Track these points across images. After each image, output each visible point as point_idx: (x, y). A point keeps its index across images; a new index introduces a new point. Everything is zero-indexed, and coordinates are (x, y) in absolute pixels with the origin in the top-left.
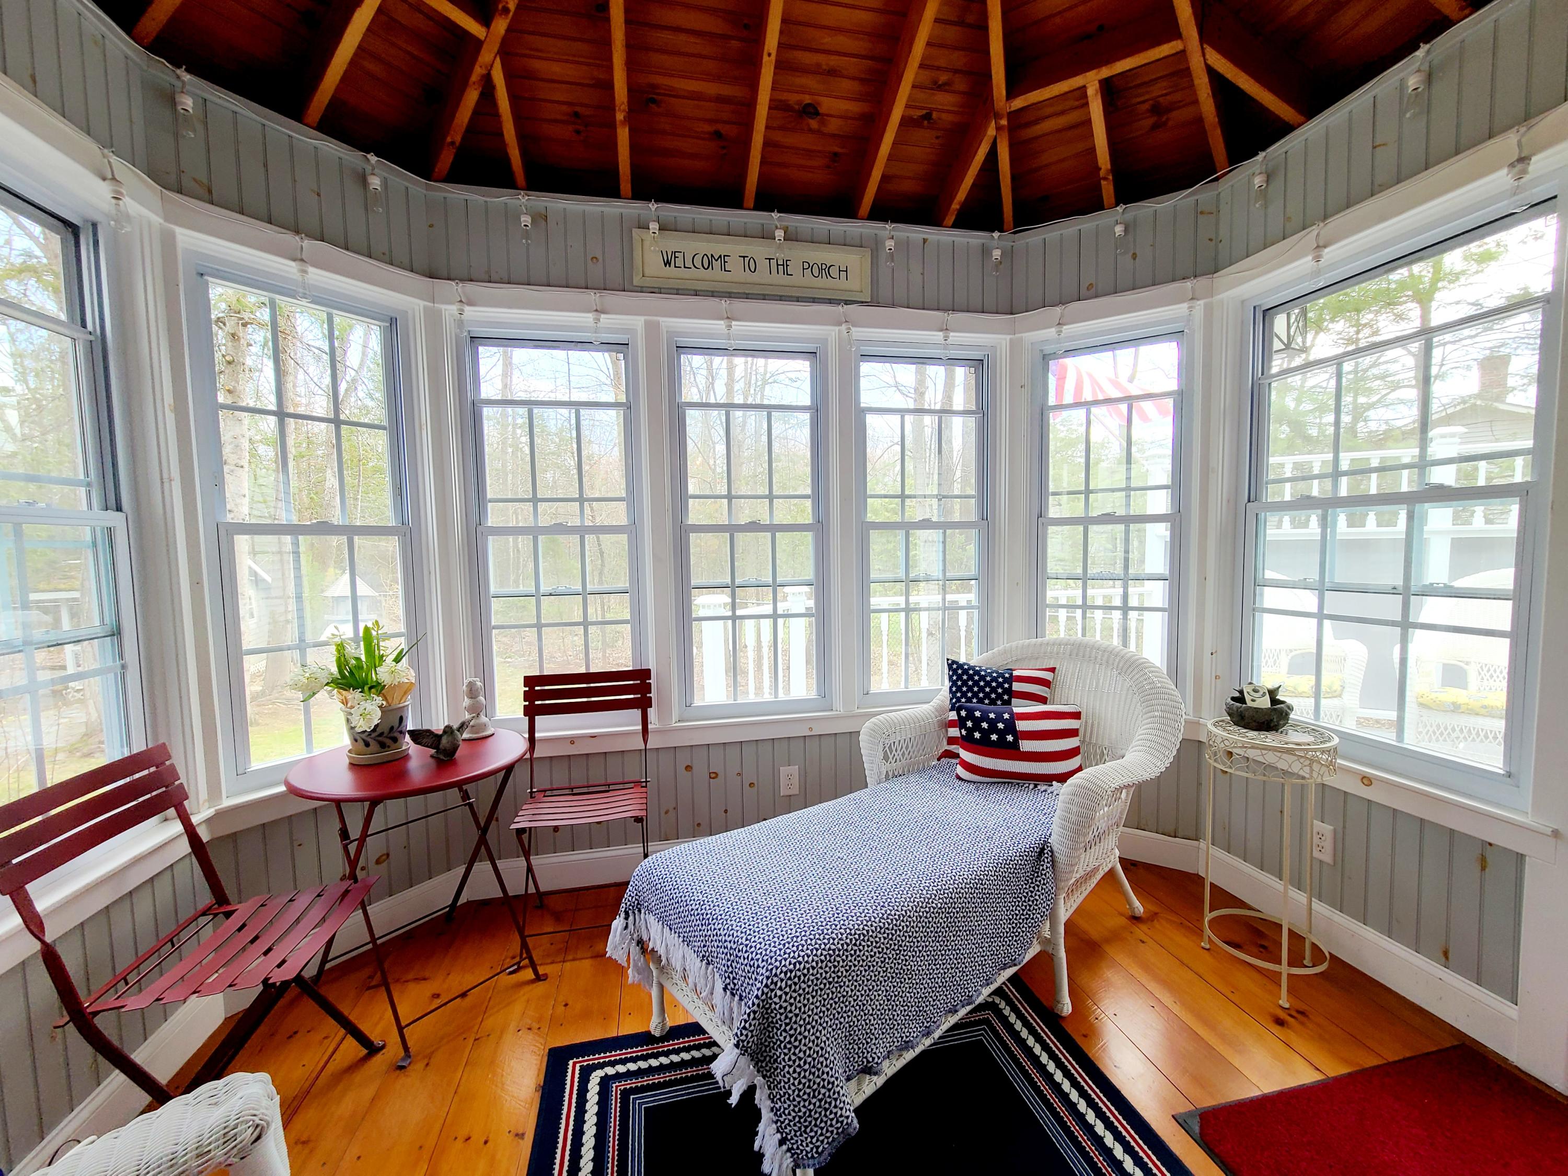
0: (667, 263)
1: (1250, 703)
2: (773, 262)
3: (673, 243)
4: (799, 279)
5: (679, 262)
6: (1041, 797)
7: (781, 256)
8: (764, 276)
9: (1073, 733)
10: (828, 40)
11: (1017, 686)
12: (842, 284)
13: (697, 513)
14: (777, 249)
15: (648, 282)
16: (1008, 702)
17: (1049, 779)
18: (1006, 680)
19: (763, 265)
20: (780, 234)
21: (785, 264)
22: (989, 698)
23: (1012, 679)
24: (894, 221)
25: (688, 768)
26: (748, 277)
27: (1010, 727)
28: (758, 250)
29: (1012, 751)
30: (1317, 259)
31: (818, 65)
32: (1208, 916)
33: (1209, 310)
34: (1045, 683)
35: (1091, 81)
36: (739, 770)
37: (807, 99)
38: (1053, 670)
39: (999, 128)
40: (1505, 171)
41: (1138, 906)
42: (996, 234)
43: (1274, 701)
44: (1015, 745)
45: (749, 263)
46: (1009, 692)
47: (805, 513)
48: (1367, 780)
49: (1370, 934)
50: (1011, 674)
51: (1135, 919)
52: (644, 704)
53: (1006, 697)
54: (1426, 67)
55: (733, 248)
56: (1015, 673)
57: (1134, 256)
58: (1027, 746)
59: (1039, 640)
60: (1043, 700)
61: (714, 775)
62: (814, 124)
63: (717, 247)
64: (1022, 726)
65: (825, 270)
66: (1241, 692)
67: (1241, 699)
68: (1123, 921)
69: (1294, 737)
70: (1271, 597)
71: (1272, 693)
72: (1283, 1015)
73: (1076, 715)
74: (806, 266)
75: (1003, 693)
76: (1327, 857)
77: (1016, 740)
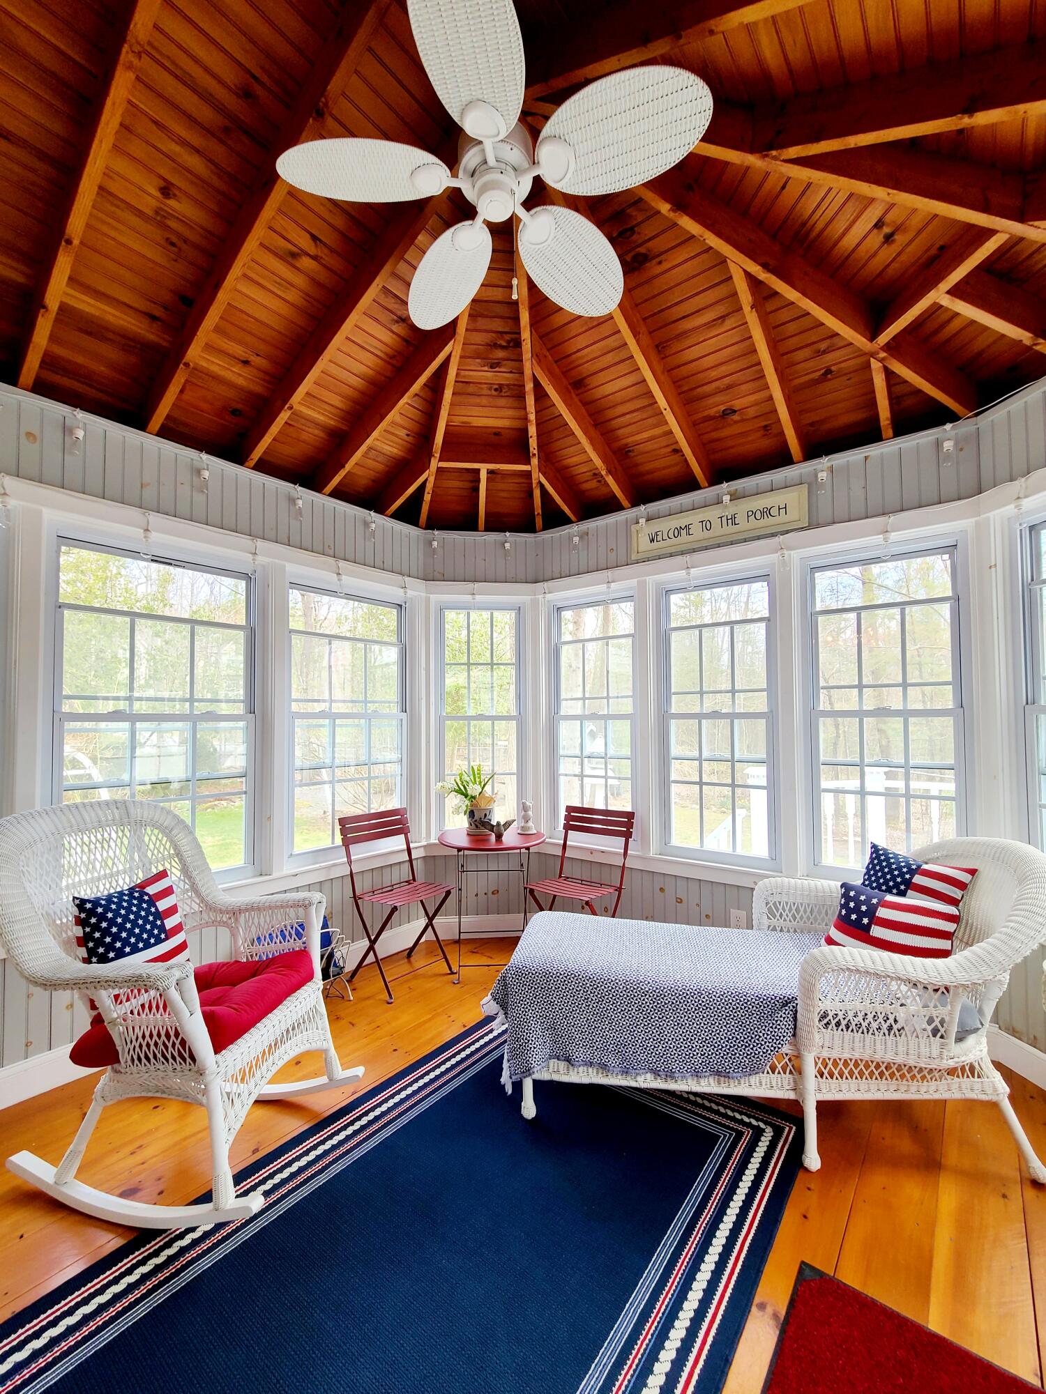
0: (652, 541)
2: (724, 519)
3: (656, 526)
4: (743, 524)
5: (659, 538)
7: (729, 513)
8: (717, 530)
11: (918, 879)
12: (783, 518)
13: (676, 706)
14: (729, 507)
15: (640, 556)
18: (911, 872)
19: (716, 523)
20: (726, 498)
21: (734, 517)
22: (898, 889)
23: (920, 872)
24: (827, 455)
25: (662, 890)
26: (707, 534)
27: (871, 913)
28: (712, 514)
29: (863, 933)
31: (718, 388)
35: (937, 297)
36: (698, 902)
37: (722, 408)
38: (973, 872)
39: (881, 361)
42: (948, 426)
44: (867, 928)
45: (707, 525)
46: (907, 883)
50: (919, 867)
52: (627, 835)
53: (902, 887)
55: (693, 519)
56: (925, 867)
58: (877, 931)
59: (970, 838)
60: (947, 900)
61: (679, 901)
62: (736, 417)
63: (682, 521)
65: (767, 512)
73: (951, 918)
74: (750, 513)
75: (901, 883)
77: (869, 926)
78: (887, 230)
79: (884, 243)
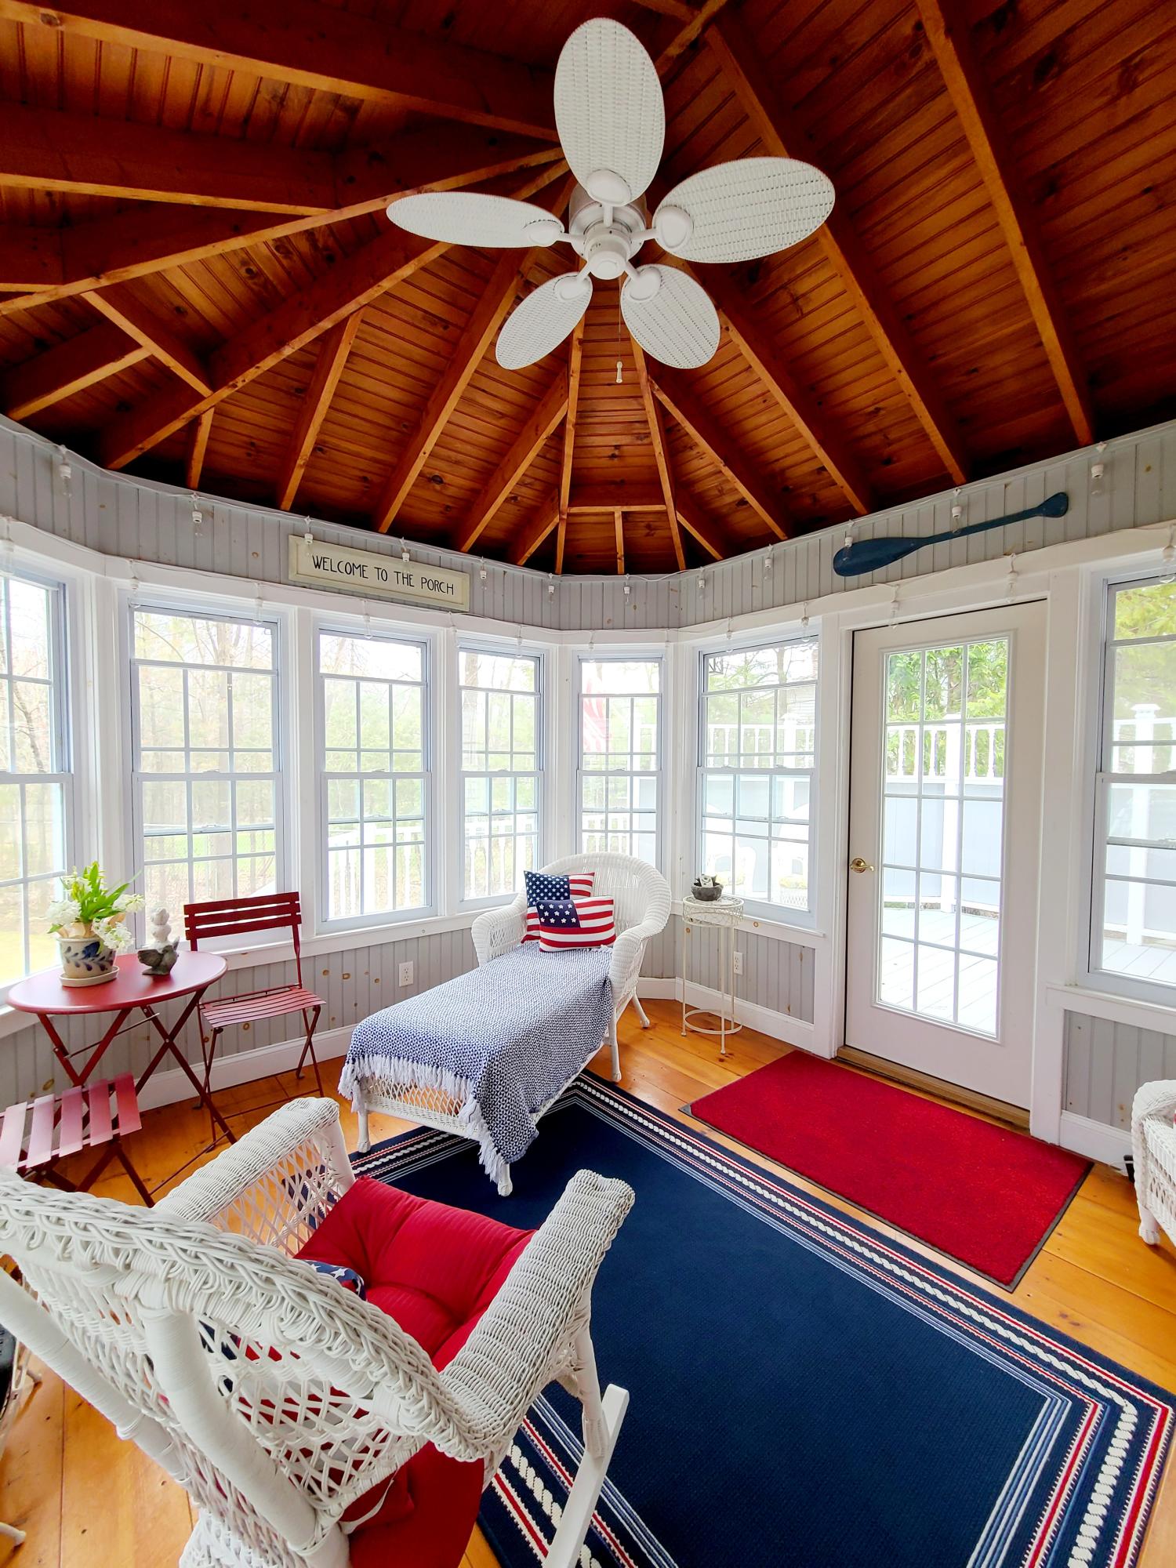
0: (317, 565)
1: (703, 886)
2: (400, 575)
3: (322, 551)
4: (418, 590)
5: (327, 566)
6: (596, 955)
7: (406, 572)
8: (392, 584)
9: (609, 914)
10: (459, 445)
11: (573, 887)
12: (448, 596)
13: (332, 764)
14: (403, 566)
15: (301, 579)
16: (568, 898)
17: (597, 944)
18: (565, 883)
19: (392, 576)
20: (406, 556)
21: (409, 577)
22: (556, 896)
23: (568, 882)
24: (485, 557)
25: (326, 972)
26: (381, 583)
27: (574, 914)
28: (390, 565)
29: (575, 929)
30: (729, 637)
31: (449, 457)
32: (685, 1016)
33: (676, 648)
34: (589, 883)
35: (618, 511)
36: (366, 970)
37: (437, 473)
38: (593, 874)
39: (561, 519)
40: (800, 620)
41: (647, 1021)
42: (551, 575)
43: (715, 884)
44: (577, 924)
45: (382, 574)
46: (568, 890)
47: (417, 764)
48: (756, 924)
49: (759, 1009)
50: (568, 879)
51: (645, 1028)
52: (295, 921)
53: (566, 894)
54: (772, 556)
55: (371, 561)
56: (570, 878)
57: (635, 607)
58: (584, 924)
59: (579, 855)
60: (588, 894)
61: (346, 976)
62: (438, 487)
63: (358, 558)
64: (580, 911)
65: (437, 585)
66: (699, 880)
67: (699, 884)
68: (639, 1031)
69: (724, 902)
70: (710, 824)
71: (713, 879)
72: (722, 1057)
73: (611, 902)
74: (424, 581)
75: (565, 892)
76: (740, 972)
77: (577, 921)
78: (617, 452)
79: (609, 457)
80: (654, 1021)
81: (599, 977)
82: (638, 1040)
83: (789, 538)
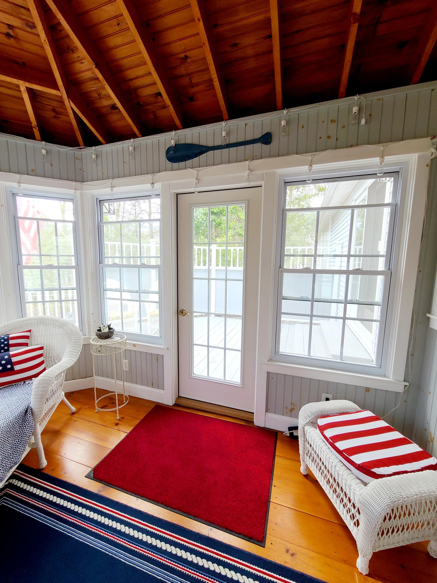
1: (103, 331)
6: (26, 387)
9: (41, 355)
11: (11, 342)
16: (8, 350)
17: (30, 378)
18: (5, 340)
23: (8, 339)
27: (9, 361)
29: (12, 372)
30: (112, 190)
32: (96, 402)
34: (27, 337)
35: (21, 85)
38: (30, 331)
40: (150, 184)
41: (74, 409)
43: (110, 329)
44: (12, 368)
46: (9, 345)
48: (134, 345)
49: (139, 386)
50: (8, 337)
51: (73, 413)
53: (6, 348)
54: (133, 145)
56: (10, 336)
57: (52, 165)
58: (17, 368)
59: (23, 318)
60: (26, 345)
64: (14, 359)
66: (100, 328)
67: (100, 330)
68: (69, 416)
69: (116, 339)
70: (109, 294)
71: (109, 326)
72: (117, 422)
73: (42, 348)
75: (5, 346)
76: (127, 369)
77: (12, 366)
80: (79, 407)
81: (22, 408)
82: (67, 424)
83: (143, 136)
